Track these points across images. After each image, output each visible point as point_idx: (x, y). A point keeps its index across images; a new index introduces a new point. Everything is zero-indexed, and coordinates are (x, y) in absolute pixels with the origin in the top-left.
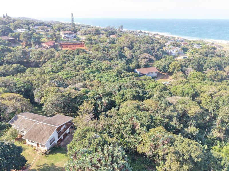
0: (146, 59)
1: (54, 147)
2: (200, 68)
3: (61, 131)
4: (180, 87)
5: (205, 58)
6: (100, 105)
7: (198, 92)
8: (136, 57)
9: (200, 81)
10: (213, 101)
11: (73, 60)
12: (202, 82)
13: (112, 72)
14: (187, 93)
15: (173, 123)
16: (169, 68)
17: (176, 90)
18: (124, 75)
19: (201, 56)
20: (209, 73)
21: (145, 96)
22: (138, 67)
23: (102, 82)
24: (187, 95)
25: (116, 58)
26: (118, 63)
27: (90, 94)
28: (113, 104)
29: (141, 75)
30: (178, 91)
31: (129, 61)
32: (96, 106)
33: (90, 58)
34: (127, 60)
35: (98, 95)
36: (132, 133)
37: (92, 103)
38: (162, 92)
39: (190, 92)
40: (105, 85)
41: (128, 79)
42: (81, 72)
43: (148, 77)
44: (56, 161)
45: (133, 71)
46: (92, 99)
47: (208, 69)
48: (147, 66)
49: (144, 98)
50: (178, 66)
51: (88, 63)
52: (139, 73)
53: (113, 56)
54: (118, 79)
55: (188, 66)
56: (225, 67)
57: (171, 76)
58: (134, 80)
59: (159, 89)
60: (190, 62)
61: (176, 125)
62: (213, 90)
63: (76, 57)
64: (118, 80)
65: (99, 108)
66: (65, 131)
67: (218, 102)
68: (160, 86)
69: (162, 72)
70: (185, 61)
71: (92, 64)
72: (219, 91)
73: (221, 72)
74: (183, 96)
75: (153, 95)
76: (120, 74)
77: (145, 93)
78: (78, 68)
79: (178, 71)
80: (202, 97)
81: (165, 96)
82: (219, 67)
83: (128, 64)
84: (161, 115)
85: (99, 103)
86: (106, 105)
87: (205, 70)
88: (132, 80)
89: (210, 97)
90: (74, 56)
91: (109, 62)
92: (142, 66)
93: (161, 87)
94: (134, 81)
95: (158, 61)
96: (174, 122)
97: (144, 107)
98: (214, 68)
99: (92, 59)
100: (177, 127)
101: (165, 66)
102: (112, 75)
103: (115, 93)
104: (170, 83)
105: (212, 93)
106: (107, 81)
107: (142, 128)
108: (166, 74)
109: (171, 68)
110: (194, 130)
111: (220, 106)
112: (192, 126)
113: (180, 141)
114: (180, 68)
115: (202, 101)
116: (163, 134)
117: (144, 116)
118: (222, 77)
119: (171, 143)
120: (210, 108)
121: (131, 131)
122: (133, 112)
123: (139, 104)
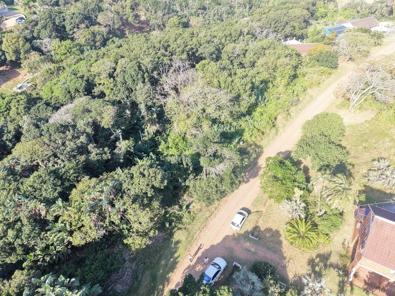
2: (61, 33)
4: (55, 84)
5: (56, 8)
9: (79, 57)
10: (119, 85)
14: (76, 89)
15: (93, 157)
16: (6, 54)
17: (52, 92)
24: (77, 94)
36: (43, 229)
38: (32, 111)
39: (78, 85)
47: (75, 30)
50: (21, 43)
55: (38, 35)
57: (20, 67)
59: (21, 108)
60: (39, 27)
62: (109, 67)
67: (125, 81)
68: (18, 101)
70: (27, 28)
72: (116, 63)
73: (96, 28)
74: (72, 98)
75: (20, 127)
79: (27, 52)
80: (100, 84)
82: (89, 19)
84: (65, 156)
87: (71, 32)
89: (112, 79)
93: (21, 102)
96: (95, 153)
97: (24, 164)
98: (83, 26)
100: (105, 157)
104: (28, 83)
105: (110, 72)
107: (54, 207)
108: (7, 67)
109: (11, 52)
110: (129, 145)
111: (131, 86)
112: (121, 140)
113: (129, 179)
114: (28, 45)
115: (105, 91)
116: (98, 188)
117: (41, 183)
118: (103, 36)
119: (118, 191)
120: (121, 96)
121: (36, 228)
122: (12, 191)
123: (7, 165)
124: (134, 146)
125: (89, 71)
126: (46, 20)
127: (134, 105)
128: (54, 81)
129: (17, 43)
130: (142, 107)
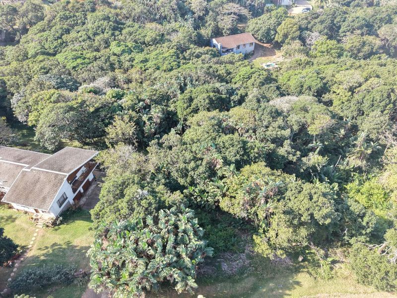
0: (232, 15)
1: (68, 210)
2: (333, 32)
3: (77, 178)
4: (296, 74)
5: (345, 8)
6: (148, 123)
7: (327, 83)
8: (213, 11)
10: (353, 101)
11: (84, 24)
12: (336, 60)
13: (167, 49)
14: (309, 87)
15: (282, 151)
16: (277, 35)
17: (289, 80)
18: (192, 54)
19: (337, 5)
20: (350, 41)
21: (232, 98)
22: (218, 33)
23: (147, 71)
24: (307, 91)
25: (173, 15)
26: (178, 26)
27: (126, 101)
28: (172, 117)
29: (223, 52)
30: (293, 84)
31: (199, 22)
32: (139, 124)
33: (120, 17)
34: (195, 20)
35: (141, 103)
36: (209, 177)
37: (131, 119)
38: (264, 87)
39: (314, 84)
40: (155, 79)
41: (200, 62)
42: (102, 52)
43: (237, 56)
44: (74, 235)
45: (208, 43)
46: (131, 111)
47: (348, 33)
48: (234, 31)
49: (230, 102)
50: (294, 29)
51: (115, 29)
52: (219, 47)
53: (165, 11)
54: (179, 63)
55: (312, 27)
56: (379, 27)
57: (280, 49)
58: (211, 64)
59: (258, 81)
60: (316, 21)
61: (289, 153)
62: (355, 80)
63: (89, 16)
64: (179, 66)
65: (146, 129)
66: (84, 179)
67: (363, 101)
68: (260, 75)
69: (263, 43)
70: (306, 19)
71: (124, 32)
72: (366, 80)
73: (371, 38)
74: (301, 93)
75: (247, 95)
76: (182, 52)
77: (231, 92)
78: (96, 44)
79: (293, 39)
80: (334, 92)
81: (268, 95)
82: (369, 28)
83: (197, 27)
84: (260, 136)
85: (145, 118)
86: (158, 121)
87: (342, 35)
88: (207, 65)
89: (350, 93)
90: (86, 15)
91: (159, 26)
92: (225, 32)
93: (261, 77)
94: (211, 67)
95: (254, 20)
96: (285, 149)
97: (230, 124)
98: (359, 32)
99: (123, 21)
100: (291, 157)
101: (269, 29)
102: (167, 55)
103: (175, 96)
104: (276, 64)
105: (353, 86)
106: (158, 69)
107: (227, 167)
108: (270, 46)
109: (281, 35)
110: (319, 161)
111: (365, 109)
112: (316, 152)
113: (297, 191)
114: (298, 33)
115: (334, 102)
116: (266, 179)
117: (230, 145)
118: (372, 49)
119: (280, 193)
120: (348, 114)
121: (207, 173)
122: (211, 137)
123: (221, 117)
124: (324, 166)
125: (333, 76)
126: (328, 15)
127: (354, 129)
128: (297, 72)
129: (291, 29)
130: (362, 136)
